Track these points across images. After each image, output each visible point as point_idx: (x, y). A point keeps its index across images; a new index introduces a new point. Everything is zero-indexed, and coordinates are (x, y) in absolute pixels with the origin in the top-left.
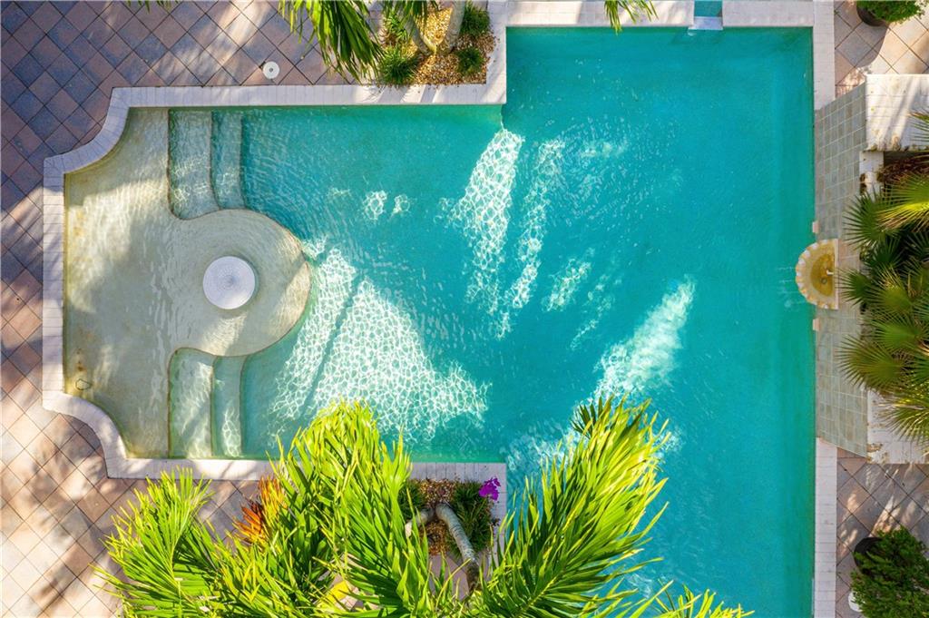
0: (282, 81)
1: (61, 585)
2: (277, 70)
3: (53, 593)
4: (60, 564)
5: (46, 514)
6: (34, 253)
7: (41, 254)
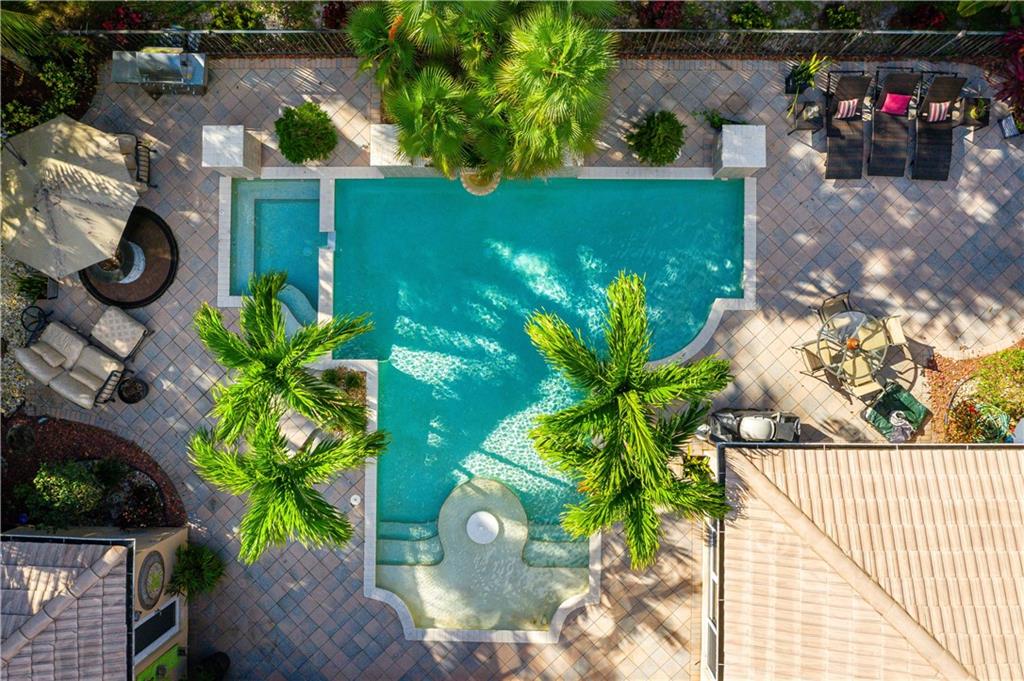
0: (362, 493)
1: (667, 633)
2: (355, 496)
3: (673, 639)
4: (654, 634)
5: (625, 641)
6: (464, 647)
7: (464, 642)
